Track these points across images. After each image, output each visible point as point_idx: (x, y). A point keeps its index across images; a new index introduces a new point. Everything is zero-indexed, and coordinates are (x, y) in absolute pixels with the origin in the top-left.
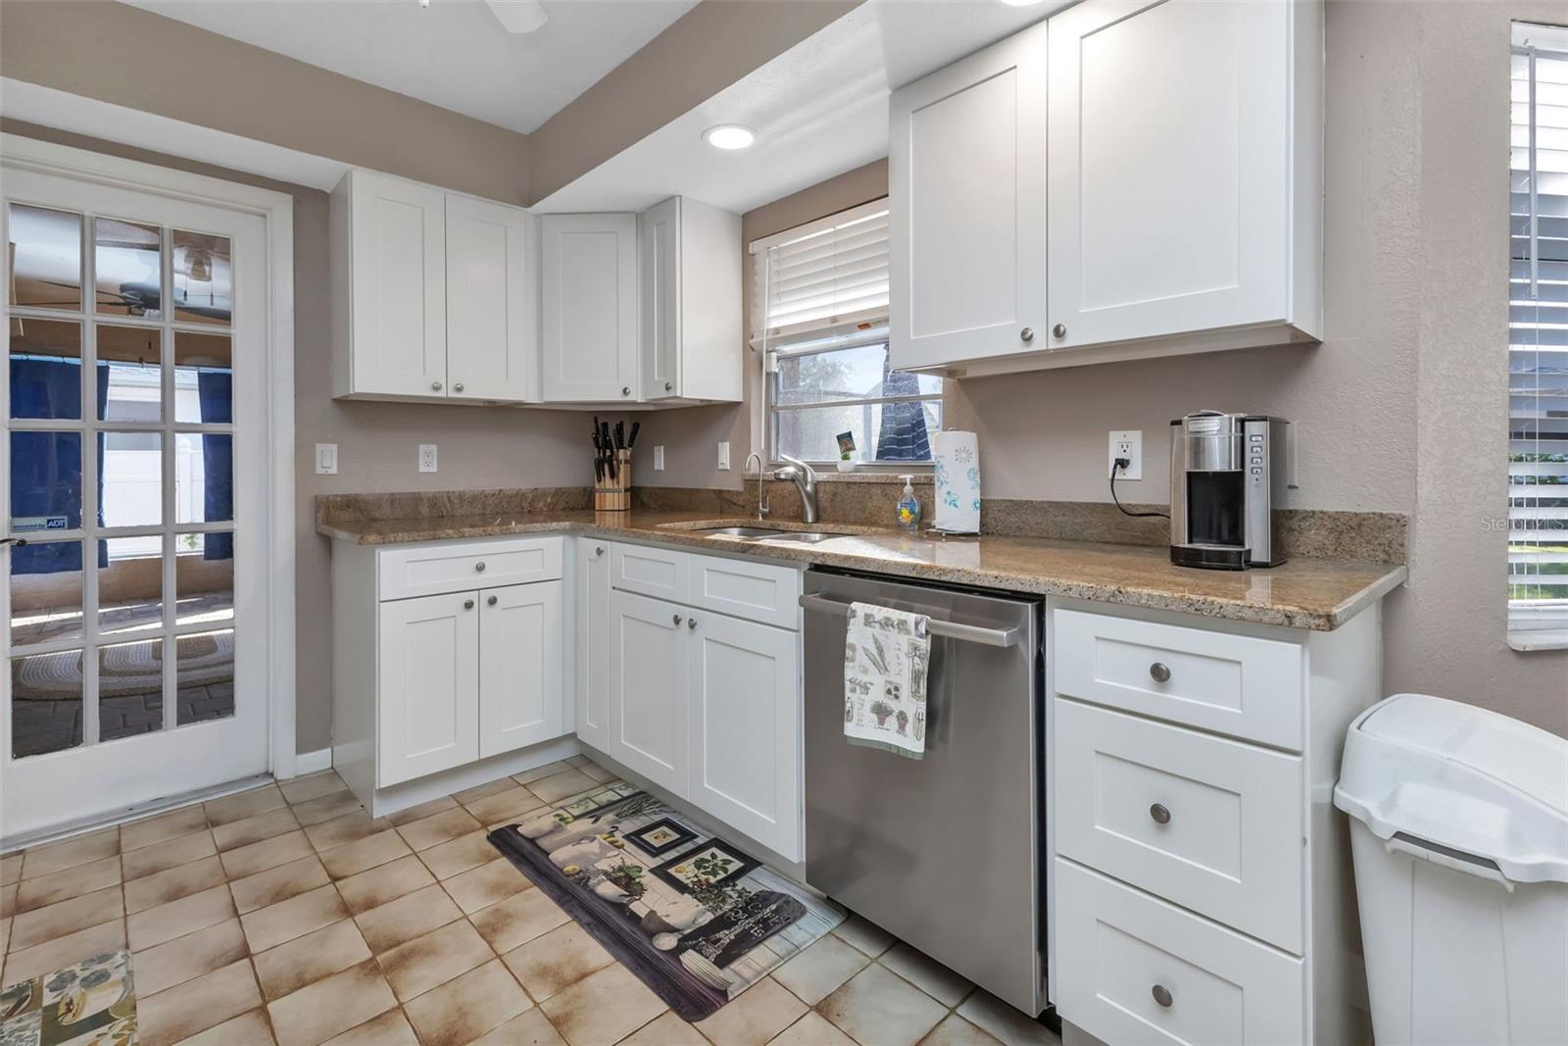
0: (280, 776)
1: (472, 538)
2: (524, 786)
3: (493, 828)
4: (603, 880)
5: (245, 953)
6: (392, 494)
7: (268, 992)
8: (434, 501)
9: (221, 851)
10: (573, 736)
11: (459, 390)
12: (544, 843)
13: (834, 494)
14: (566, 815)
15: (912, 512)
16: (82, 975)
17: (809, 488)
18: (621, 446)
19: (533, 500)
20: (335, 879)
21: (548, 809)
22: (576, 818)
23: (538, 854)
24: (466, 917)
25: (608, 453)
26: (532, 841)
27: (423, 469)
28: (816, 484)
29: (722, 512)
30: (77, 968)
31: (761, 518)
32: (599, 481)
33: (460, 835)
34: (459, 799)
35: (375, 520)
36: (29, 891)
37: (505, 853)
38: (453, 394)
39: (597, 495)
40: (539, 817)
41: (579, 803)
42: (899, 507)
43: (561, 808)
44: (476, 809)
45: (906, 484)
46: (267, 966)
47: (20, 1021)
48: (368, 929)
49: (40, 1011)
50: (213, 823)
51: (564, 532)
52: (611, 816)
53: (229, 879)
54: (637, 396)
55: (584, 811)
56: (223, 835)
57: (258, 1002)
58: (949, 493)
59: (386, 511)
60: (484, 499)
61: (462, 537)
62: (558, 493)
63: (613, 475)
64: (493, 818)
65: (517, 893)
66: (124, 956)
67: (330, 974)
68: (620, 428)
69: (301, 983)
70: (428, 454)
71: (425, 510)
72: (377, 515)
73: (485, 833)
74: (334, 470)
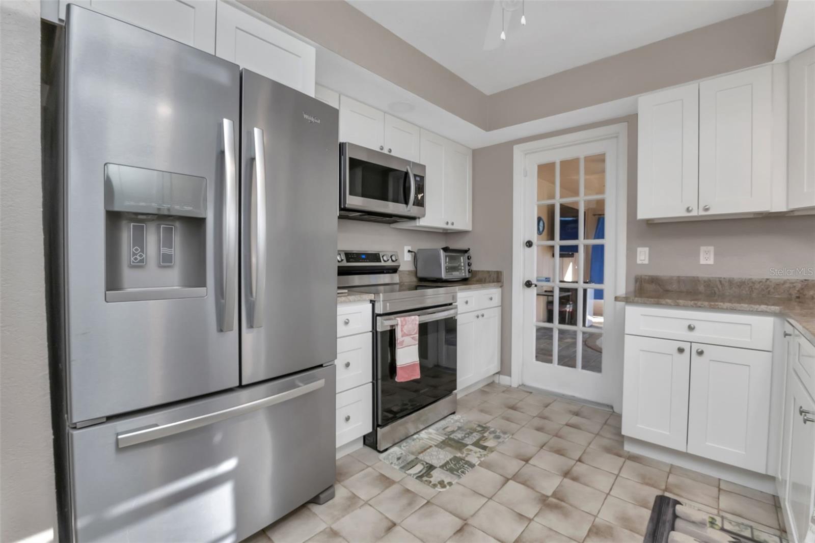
0: (615, 410)
1: (685, 307)
2: (720, 490)
3: (667, 494)
5: (527, 461)
6: (679, 277)
7: (515, 477)
8: (709, 283)
9: (567, 425)
11: (707, 210)
12: (679, 523)
14: (719, 522)
16: (497, 434)
20: (580, 460)
21: (715, 512)
22: (722, 530)
23: (668, 525)
24: (596, 516)
26: (675, 517)
27: (703, 262)
30: (498, 431)
33: (647, 484)
34: (672, 469)
35: (667, 291)
36: (519, 405)
37: (653, 510)
38: (702, 213)
40: (699, 510)
41: (738, 524)
43: (723, 518)
44: (672, 479)
46: (528, 470)
47: (477, 435)
48: (562, 486)
49: (481, 435)
50: (577, 414)
51: (774, 314)
53: (557, 435)
55: (735, 531)
56: (575, 420)
57: (510, 477)
59: (675, 287)
60: (751, 284)
61: (677, 306)
64: (676, 491)
65: (631, 530)
66: (508, 437)
67: (533, 489)
69: (524, 483)
70: (707, 253)
71: (701, 288)
72: (670, 288)
73: (659, 493)
74: (646, 262)
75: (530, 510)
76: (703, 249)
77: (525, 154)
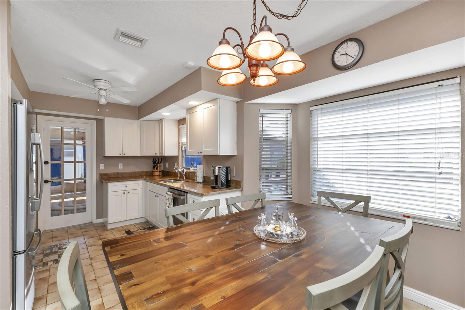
0: (94, 223)
1: (125, 181)
6: (114, 173)
7: (87, 246)
8: (122, 174)
9: (83, 232)
10: (144, 217)
11: (125, 154)
12: (133, 232)
13: (189, 174)
14: (139, 229)
17: (184, 173)
18: (159, 163)
21: (137, 228)
22: (140, 230)
25: (156, 164)
27: (120, 168)
28: (186, 172)
30: (61, 244)
31: (178, 178)
32: (154, 170)
33: (121, 231)
34: (123, 227)
36: (54, 236)
37: (127, 234)
38: (123, 155)
39: (154, 172)
40: (135, 229)
41: (142, 228)
44: (125, 228)
45: (196, 173)
47: (55, 248)
50: (82, 229)
51: (142, 180)
52: (146, 229)
53: (84, 235)
54: (158, 155)
59: (113, 176)
60: (131, 174)
61: (123, 181)
62: (147, 172)
63: (157, 169)
64: (127, 229)
68: (159, 159)
70: (121, 165)
71: (120, 176)
72: (111, 177)
74: (103, 169)
76: (120, 164)
77: (43, 120)
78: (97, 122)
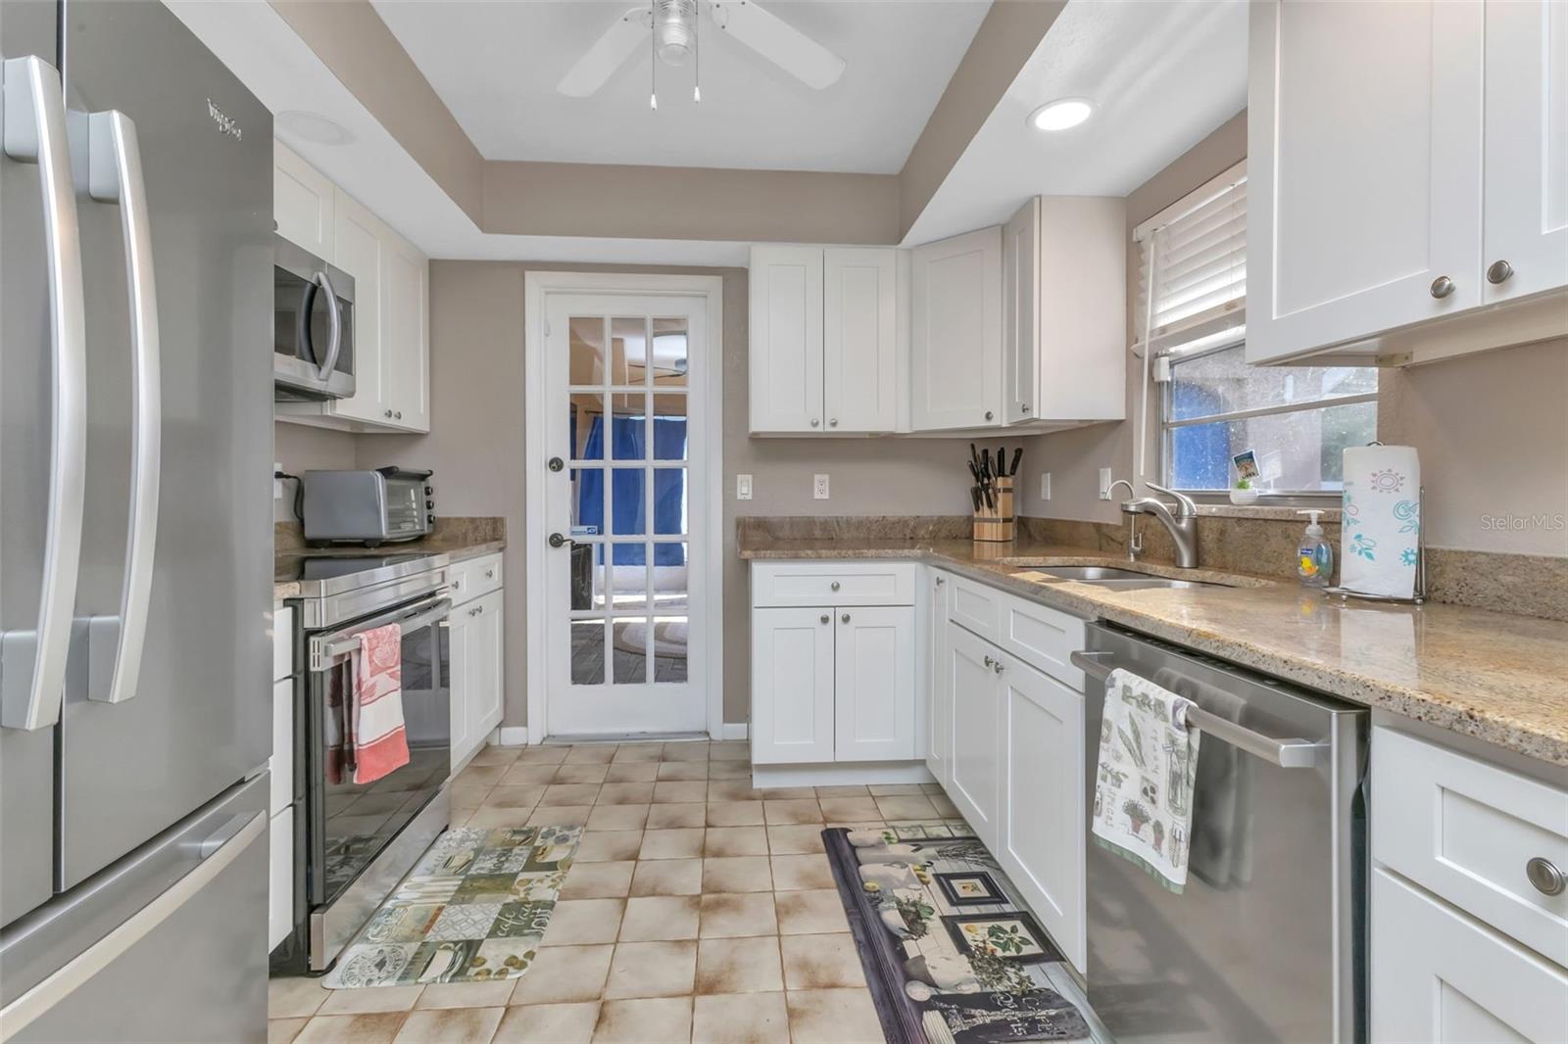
0: (713, 737)
1: (828, 559)
2: (873, 798)
3: (829, 826)
4: (893, 908)
5: (634, 856)
6: (791, 518)
7: (634, 890)
8: (825, 524)
9: (659, 780)
10: (922, 763)
11: (834, 424)
12: (861, 854)
14: (893, 835)
15: (1318, 562)
16: (558, 834)
17: (1184, 525)
18: (1001, 473)
19: (915, 527)
20: (708, 825)
21: (883, 825)
22: (900, 841)
23: (852, 862)
24: (773, 891)
25: (986, 481)
26: (853, 848)
28: (1196, 521)
29: (1100, 549)
30: (558, 828)
31: (1132, 559)
32: (978, 509)
33: (804, 822)
34: (818, 793)
35: (778, 539)
36: (563, 772)
37: (828, 851)
38: (828, 428)
39: (975, 524)
40: (870, 829)
41: (909, 828)
42: (1299, 554)
43: (893, 828)
44: (825, 805)
45: (1310, 522)
46: (644, 871)
47: (521, 850)
48: (708, 872)
49: (531, 848)
50: (663, 759)
51: (916, 559)
52: (932, 851)
53: (653, 802)
54: (1002, 420)
55: (910, 838)
56: (665, 769)
57: (625, 894)
58: (1358, 537)
59: (787, 531)
60: (869, 525)
61: (819, 558)
62: (941, 521)
63: (990, 506)
64: (836, 817)
65: (820, 888)
66: (581, 831)
67: (671, 895)
68: (1001, 454)
69: (653, 894)
70: (821, 482)
71: (818, 533)
72: (781, 535)
73: (821, 828)
74: (749, 497)
75: (686, 925)
76: (817, 477)
77: (547, 293)
78: (725, 282)
